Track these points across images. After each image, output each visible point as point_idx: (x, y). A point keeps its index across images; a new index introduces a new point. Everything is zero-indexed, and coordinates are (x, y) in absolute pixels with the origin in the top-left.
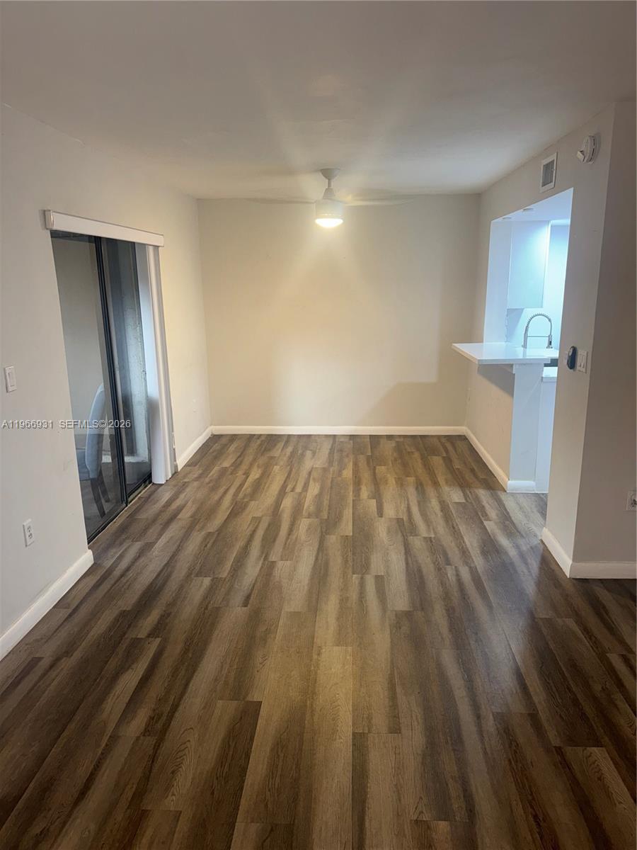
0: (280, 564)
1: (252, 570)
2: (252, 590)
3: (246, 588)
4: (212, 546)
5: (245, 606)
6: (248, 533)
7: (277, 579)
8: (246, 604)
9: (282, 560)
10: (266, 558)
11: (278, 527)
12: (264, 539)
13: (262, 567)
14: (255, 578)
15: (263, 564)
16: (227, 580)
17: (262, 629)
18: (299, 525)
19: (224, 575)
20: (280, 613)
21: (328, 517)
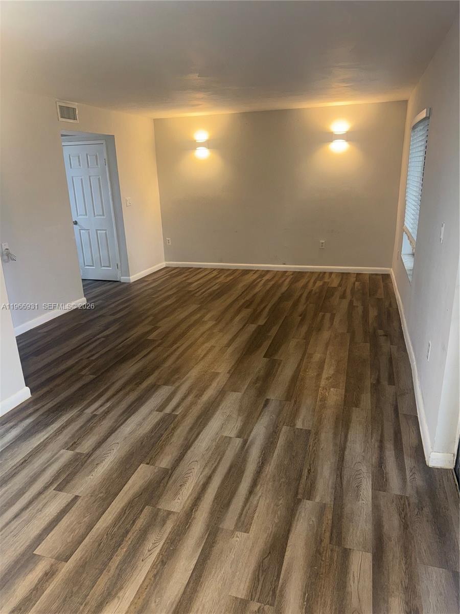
0: (233, 434)
1: (260, 431)
2: (262, 411)
3: (266, 414)
4: (301, 471)
5: (268, 399)
6: (259, 490)
7: (240, 418)
8: (267, 401)
9: (230, 438)
10: (245, 442)
11: (217, 497)
12: (241, 472)
13: (251, 432)
14: (258, 421)
15: (249, 436)
16: (282, 424)
17: (258, 385)
18: (191, 495)
19: (285, 429)
20: (245, 393)
21: (144, 508)
